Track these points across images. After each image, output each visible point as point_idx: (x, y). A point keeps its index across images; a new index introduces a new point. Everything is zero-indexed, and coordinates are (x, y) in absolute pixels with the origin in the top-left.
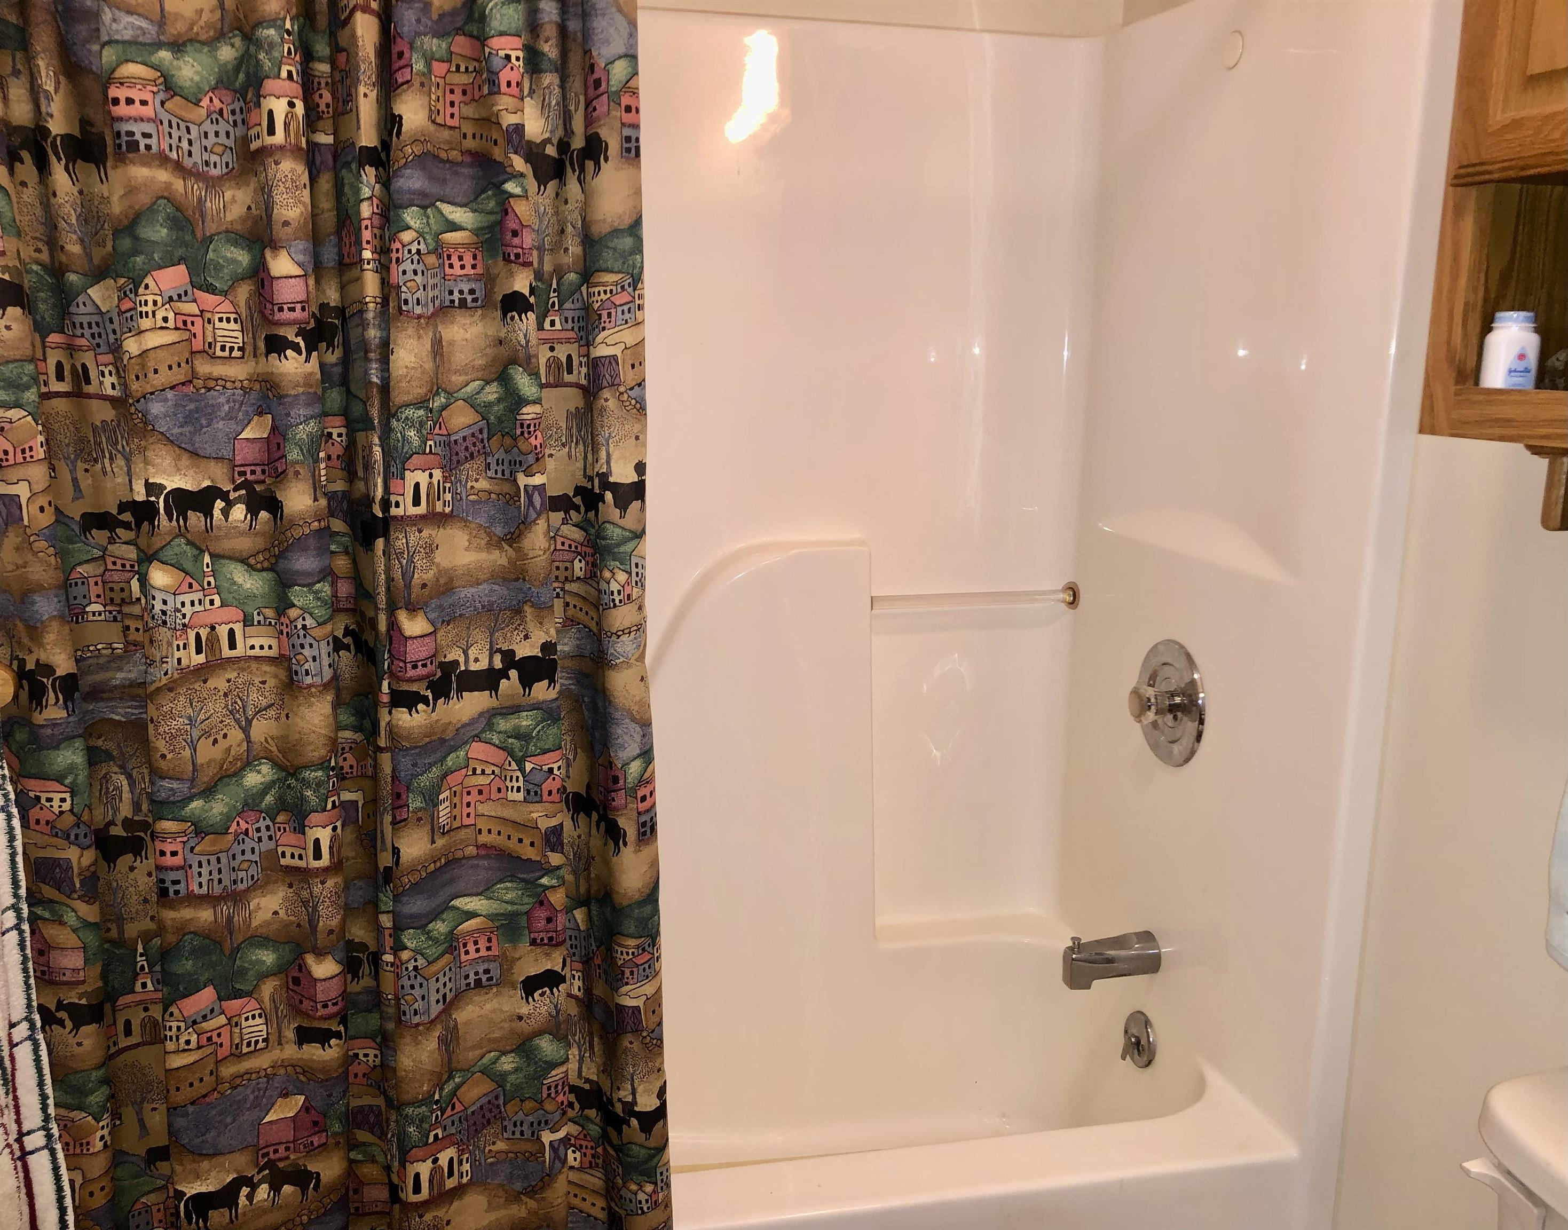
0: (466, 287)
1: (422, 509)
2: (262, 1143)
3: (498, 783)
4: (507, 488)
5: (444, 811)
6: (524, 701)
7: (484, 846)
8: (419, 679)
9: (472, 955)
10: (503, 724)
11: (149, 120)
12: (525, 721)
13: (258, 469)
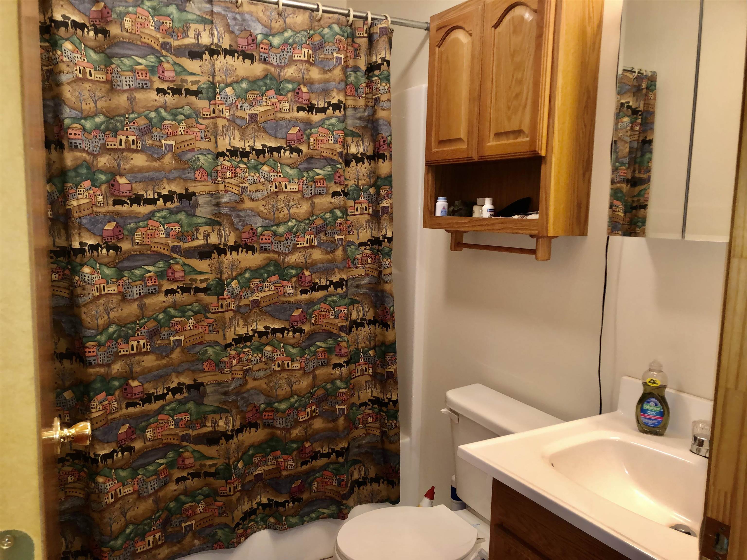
0: (321, 189)
1: (308, 245)
2: (118, 440)
3: (328, 314)
4: (331, 239)
5: (313, 320)
6: (335, 293)
7: (324, 330)
8: (308, 286)
9: (321, 357)
10: (329, 299)
11: (81, 140)
12: (335, 298)
13: (109, 238)
